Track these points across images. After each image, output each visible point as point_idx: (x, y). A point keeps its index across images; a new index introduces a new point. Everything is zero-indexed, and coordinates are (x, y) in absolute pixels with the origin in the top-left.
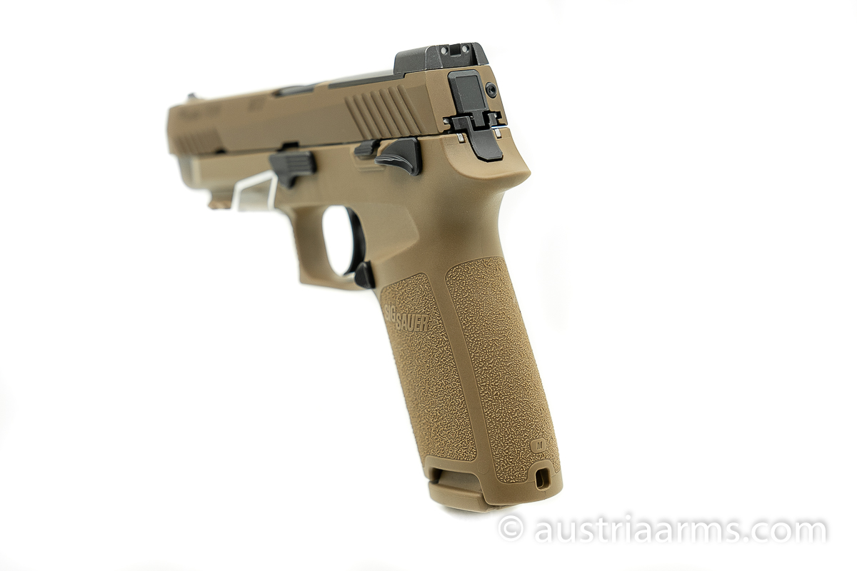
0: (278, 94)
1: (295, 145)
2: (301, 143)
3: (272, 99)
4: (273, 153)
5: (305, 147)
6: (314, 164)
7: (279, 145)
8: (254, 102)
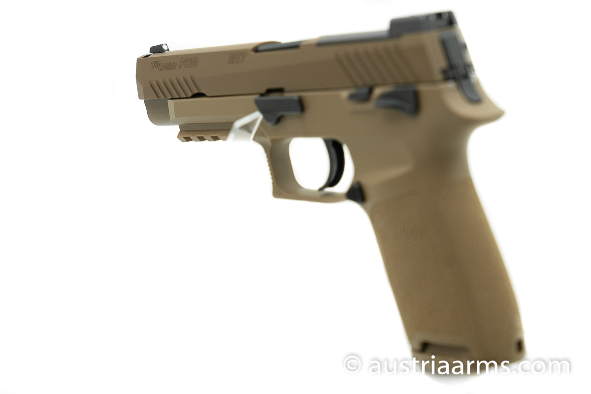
0: (257, 49)
1: (280, 90)
2: (286, 89)
3: (253, 53)
4: (257, 97)
5: (289, 92)
6: (301, 106)
7: (263, 91)
8: (234, 56)
